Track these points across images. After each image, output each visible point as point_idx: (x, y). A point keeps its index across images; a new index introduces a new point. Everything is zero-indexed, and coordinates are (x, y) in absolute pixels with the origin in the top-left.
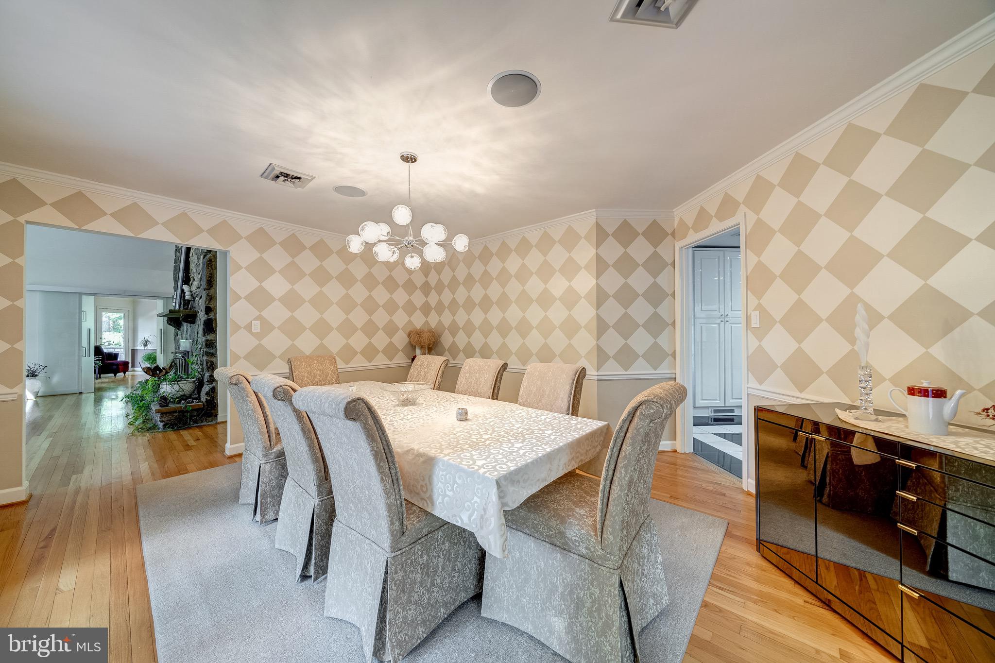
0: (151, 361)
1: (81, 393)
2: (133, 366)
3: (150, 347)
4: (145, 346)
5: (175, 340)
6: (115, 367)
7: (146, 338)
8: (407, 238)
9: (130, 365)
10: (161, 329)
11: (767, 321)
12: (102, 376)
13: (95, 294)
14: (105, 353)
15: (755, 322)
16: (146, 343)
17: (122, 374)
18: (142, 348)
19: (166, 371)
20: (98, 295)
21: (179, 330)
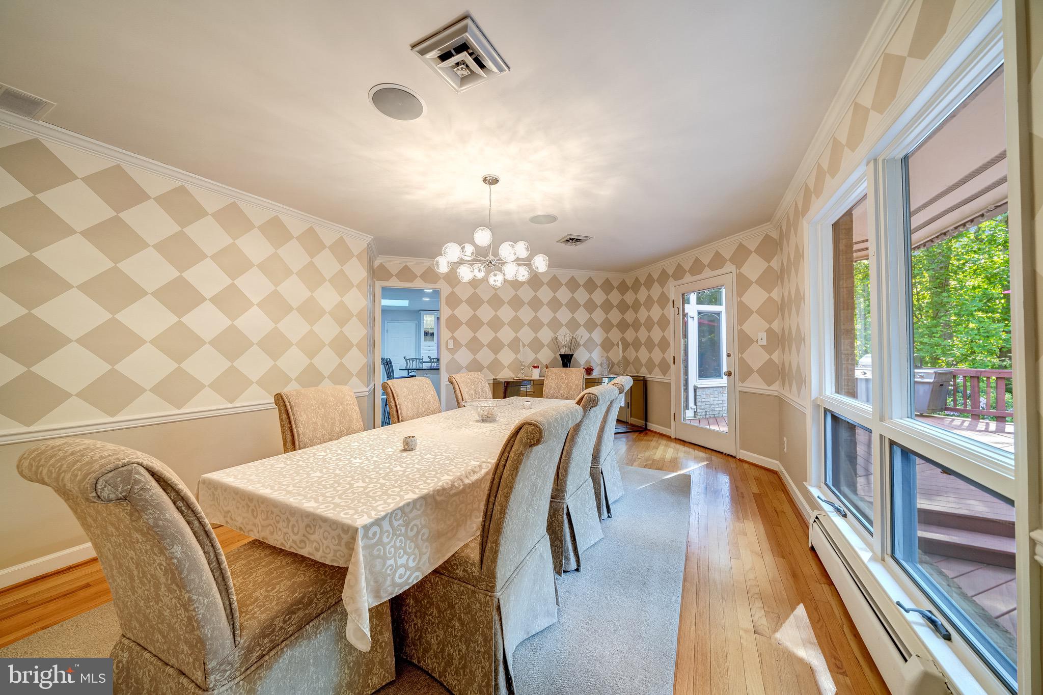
8: (488, 258)
11: (458, 345)
15: (451, 345)
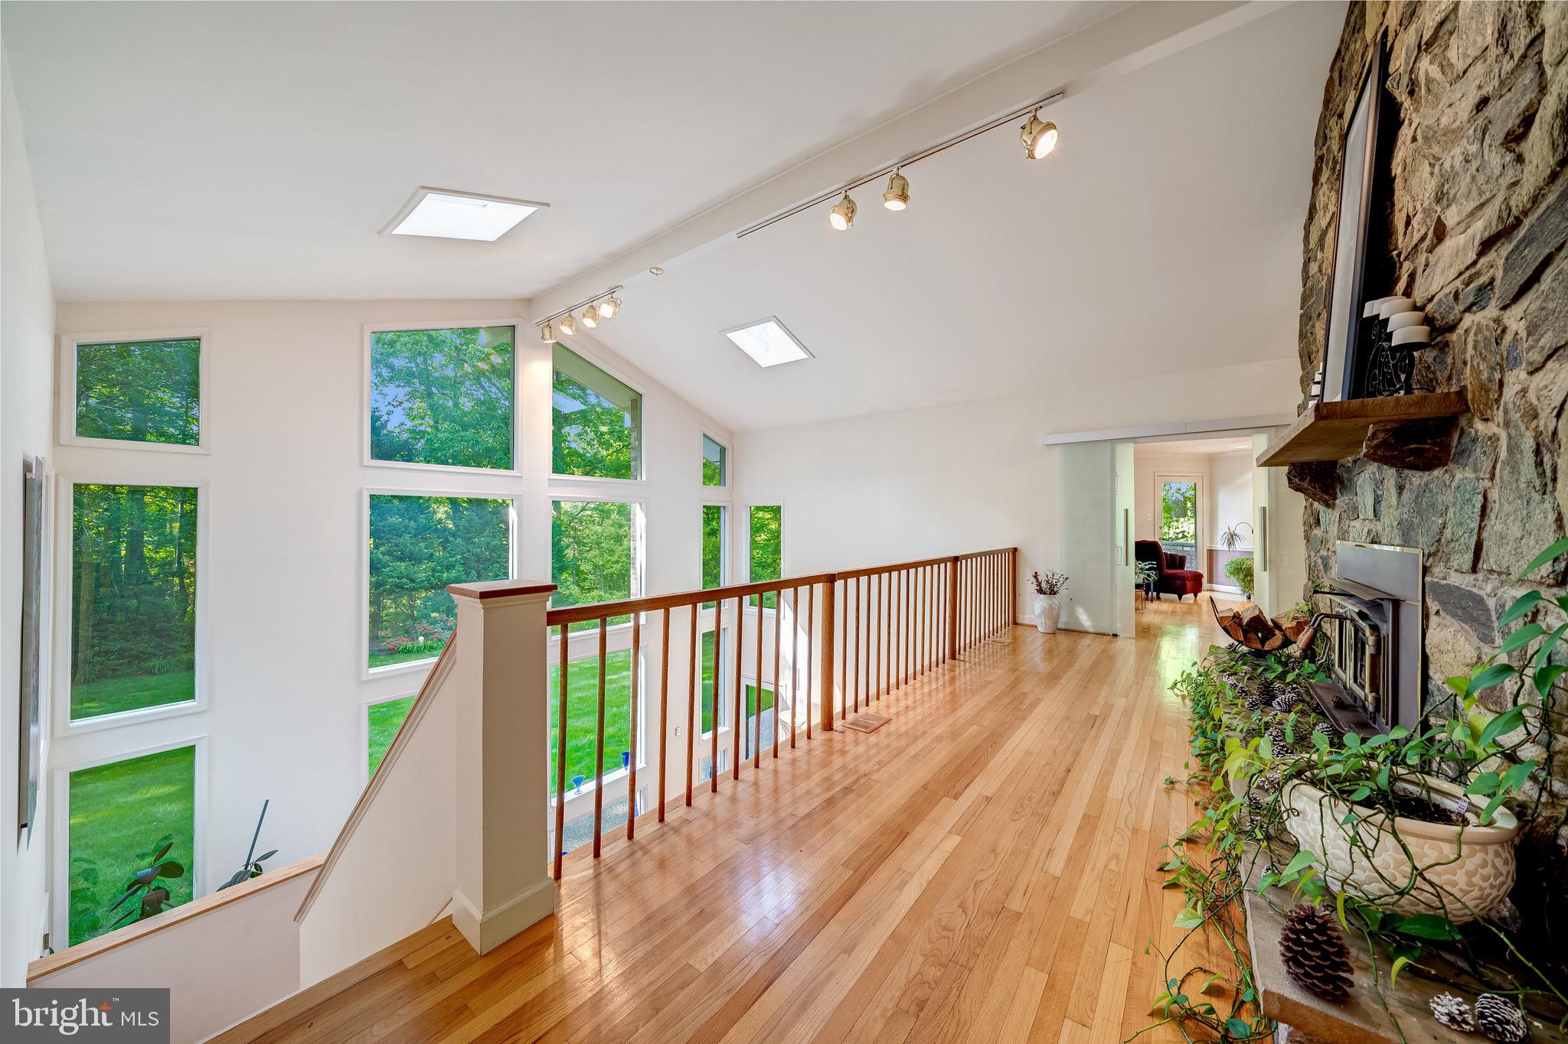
0: (1241, 576)
1: (1115, 635)
2: (1211, 581)
3: (1239, 546)
4: (1230, 544)
5: (1307, 538)
6: (1179, 582)
7: (1232, 529)
9: (1205, 580)
10: (1264, 508)
12: (1161, 595)
13: (1134, 439)
14: (1166, 554)
16: (1232, 538)
17: (1191, 595)
18: (1225, 547)
19: (1285, 635)
20: (1138, 440)
21: (1327, 505)
